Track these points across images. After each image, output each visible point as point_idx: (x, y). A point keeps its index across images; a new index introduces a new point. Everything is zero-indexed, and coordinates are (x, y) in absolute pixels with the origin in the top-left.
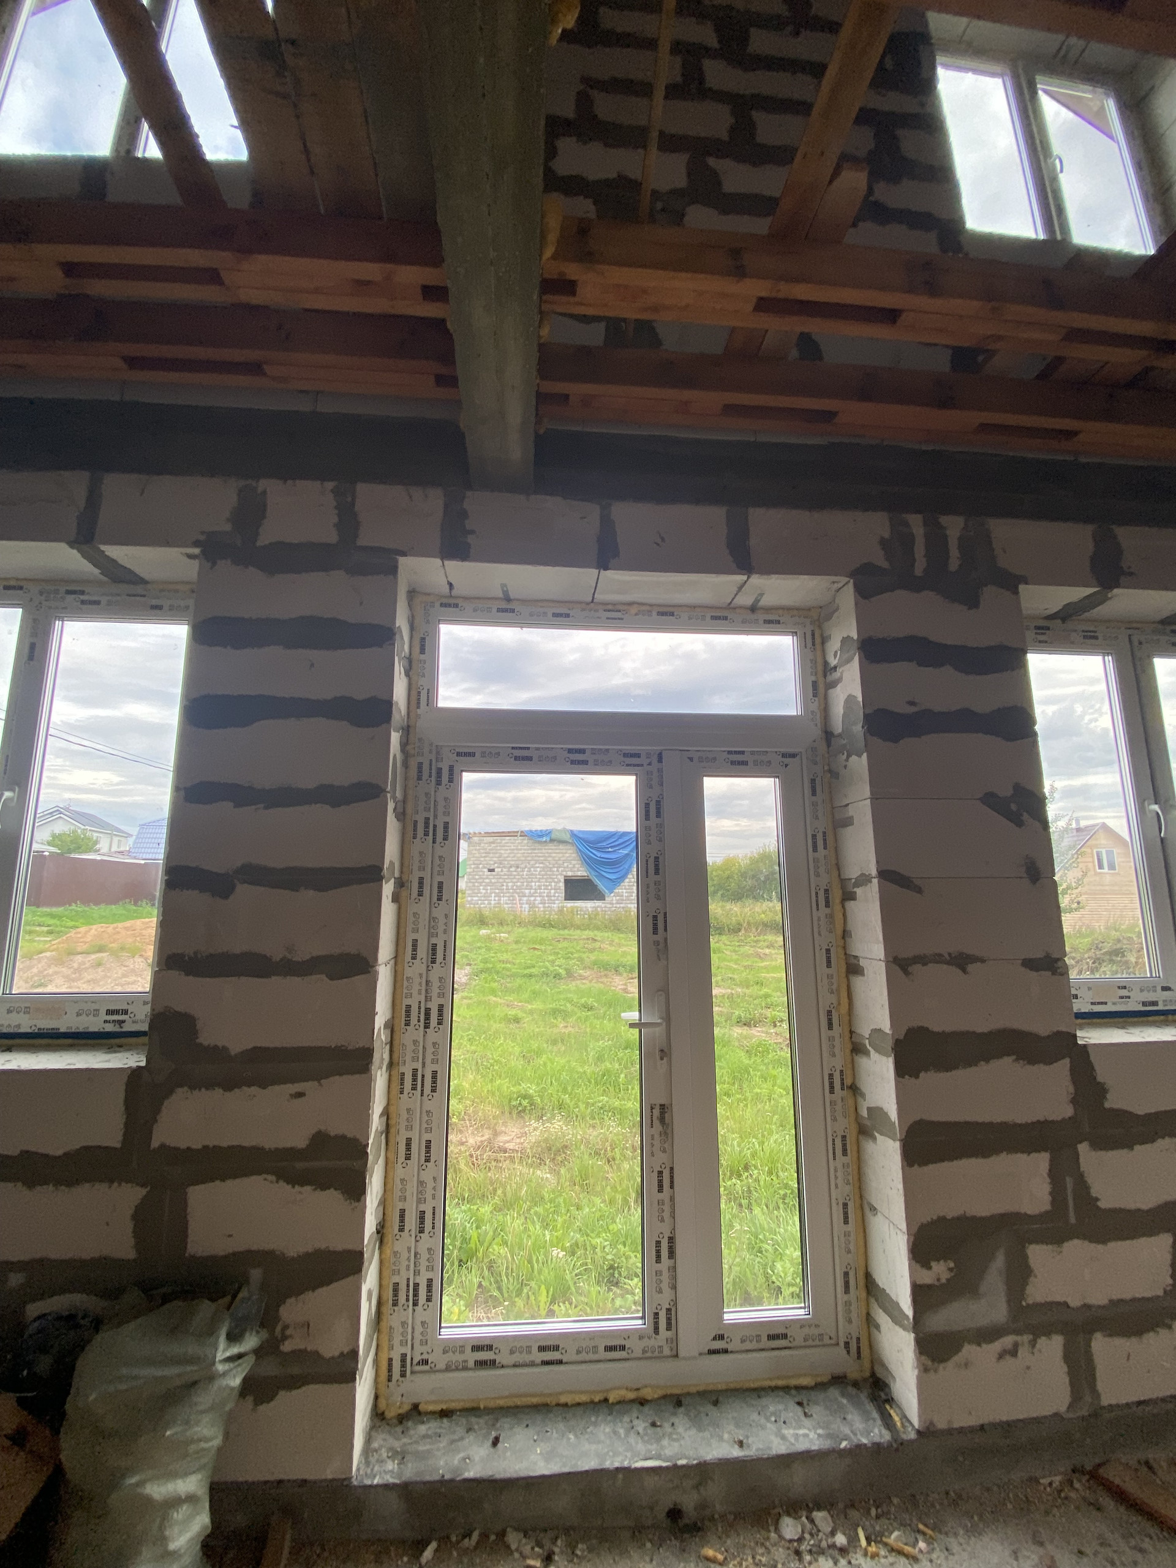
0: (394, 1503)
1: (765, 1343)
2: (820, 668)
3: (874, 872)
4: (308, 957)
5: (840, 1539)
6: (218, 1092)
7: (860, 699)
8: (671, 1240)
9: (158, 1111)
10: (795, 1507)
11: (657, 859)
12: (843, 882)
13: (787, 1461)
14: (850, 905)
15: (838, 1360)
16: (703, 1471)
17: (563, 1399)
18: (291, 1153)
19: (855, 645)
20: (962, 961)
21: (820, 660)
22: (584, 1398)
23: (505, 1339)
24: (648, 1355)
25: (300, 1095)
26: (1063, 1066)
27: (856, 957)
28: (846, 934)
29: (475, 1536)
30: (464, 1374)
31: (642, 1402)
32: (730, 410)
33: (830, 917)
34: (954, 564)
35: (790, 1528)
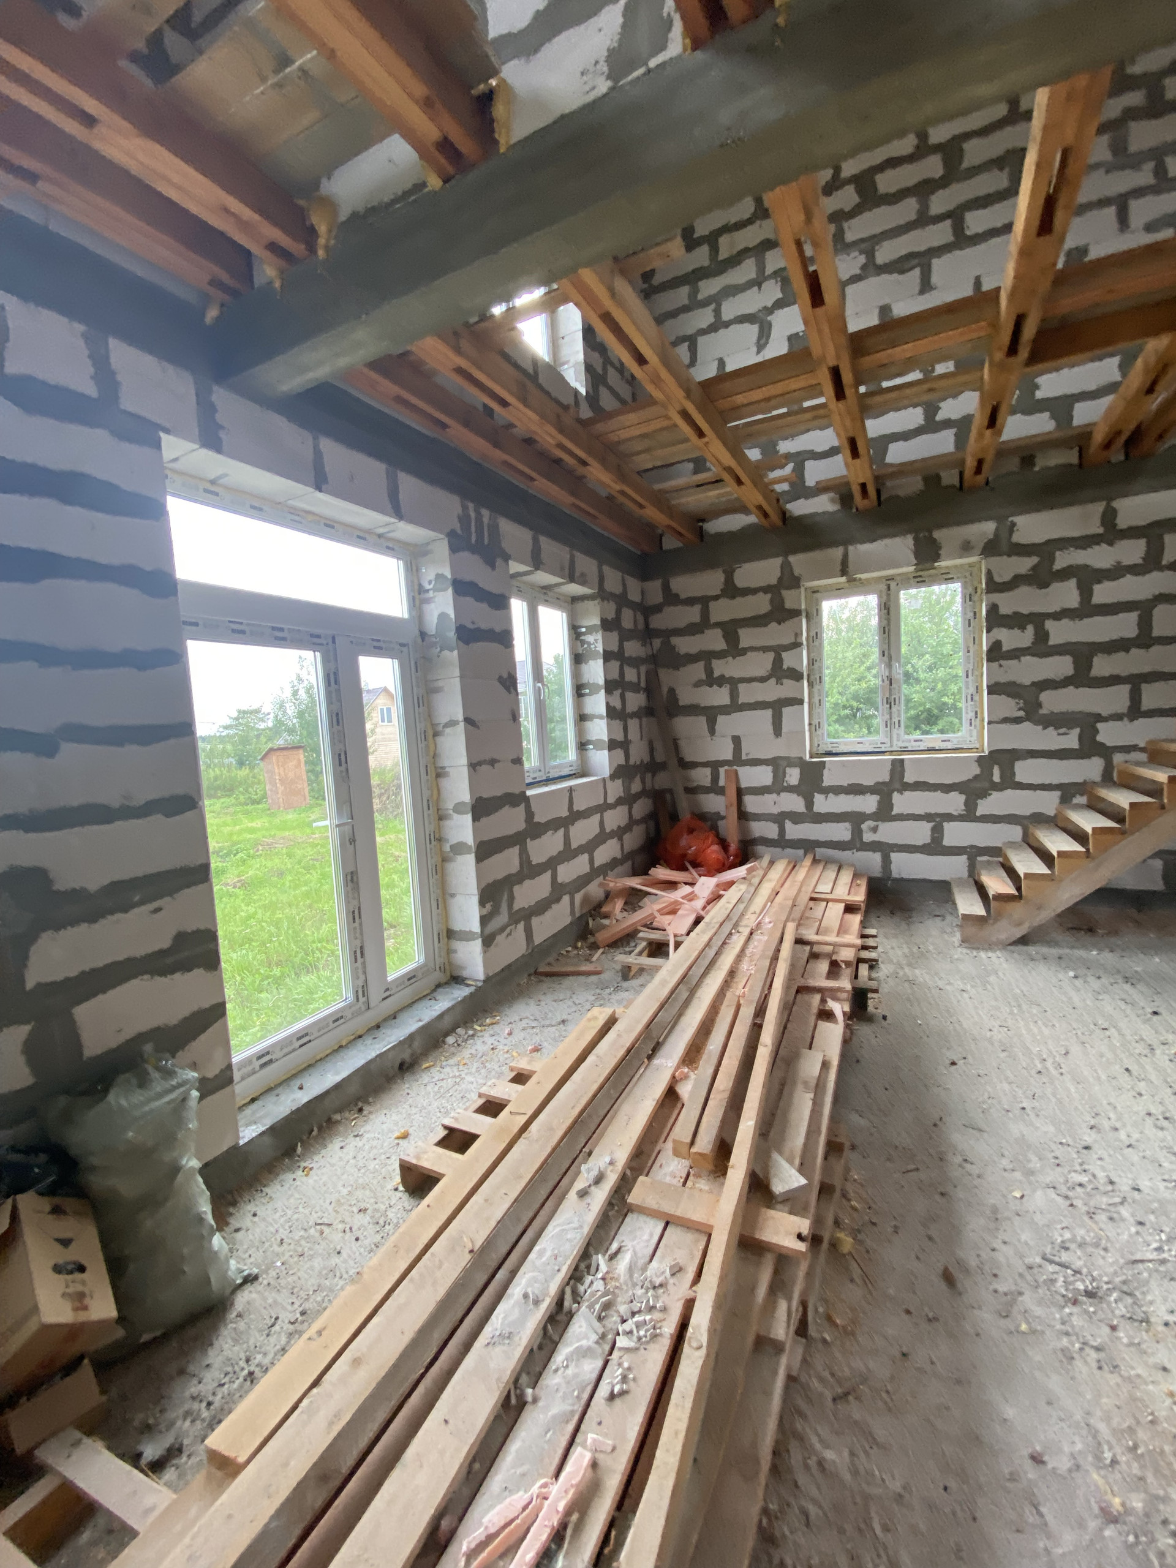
0: (267, 1139)
1: (408, 983)
2: (416, 587)
3: (461, 717)
4: (142, 802)
5: (471, 1032)
6: (84, 926)
7: (453, 616)
8: (362, 947)
9: (26, 957)
10: (447, 1034)
11: (337, 714)
12: (433, 725)
13: (441, 1016)
14: (437, 739)
15: (438, 976)
16: (411, 1037)
17: (318, 1058)
18: (161, 953)
19: (449, 583)
20: (493, 762)
21: (416, 581)
22: (328, 1052)
23: (273, 1046)
24: (355, 1015)
25: (158, 910)
26: (521, 809)
27: (442, 768)
28: (435, 756)
29: (316, 1129)
30: (257, 1075)
31: (360, 1037)
32: (399, 400)
33: (427, 747)
34: (486, 541)
35: (450, 1040)
